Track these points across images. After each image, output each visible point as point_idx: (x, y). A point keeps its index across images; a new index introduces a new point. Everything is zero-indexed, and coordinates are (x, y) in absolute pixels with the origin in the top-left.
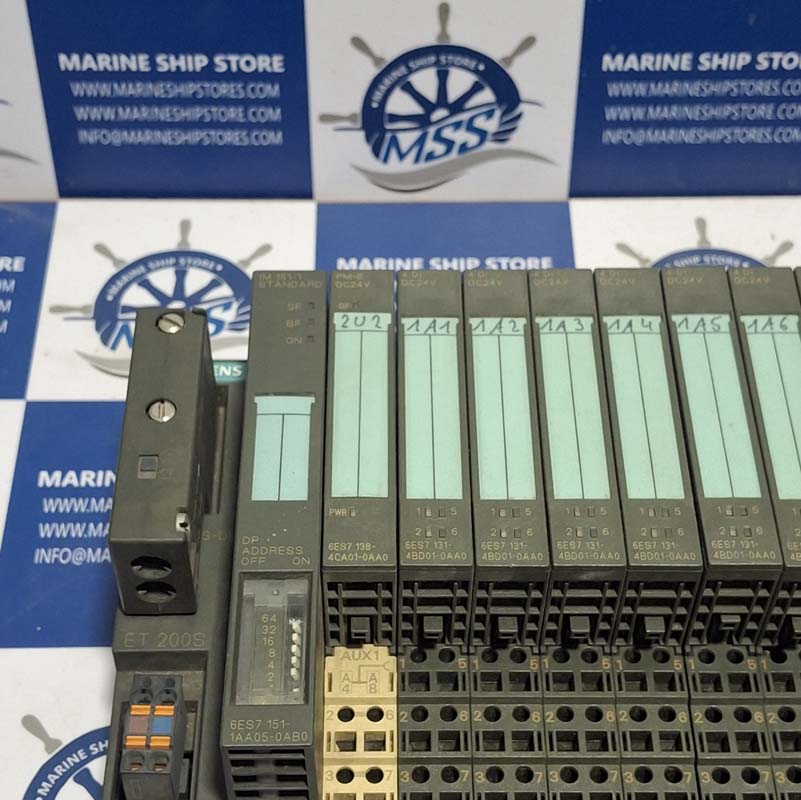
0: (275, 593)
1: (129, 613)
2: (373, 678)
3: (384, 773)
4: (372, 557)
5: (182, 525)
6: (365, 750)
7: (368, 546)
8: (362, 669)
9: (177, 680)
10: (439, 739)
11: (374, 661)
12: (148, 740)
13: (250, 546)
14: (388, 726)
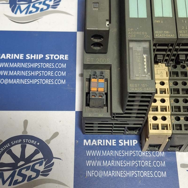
0: (139, 46)
1: (87, 52)
2: (161, 72)
3: (166, 100)
4: (169, 35)
5: (108, 25)
6: (160, 93)
7: (168, 32)
8: (158, 70)
9: (104, 72)
10: (182, 91)
11: (161, 68)
12: (97, 89)
13: (130, 31)
14: (166, 86)
